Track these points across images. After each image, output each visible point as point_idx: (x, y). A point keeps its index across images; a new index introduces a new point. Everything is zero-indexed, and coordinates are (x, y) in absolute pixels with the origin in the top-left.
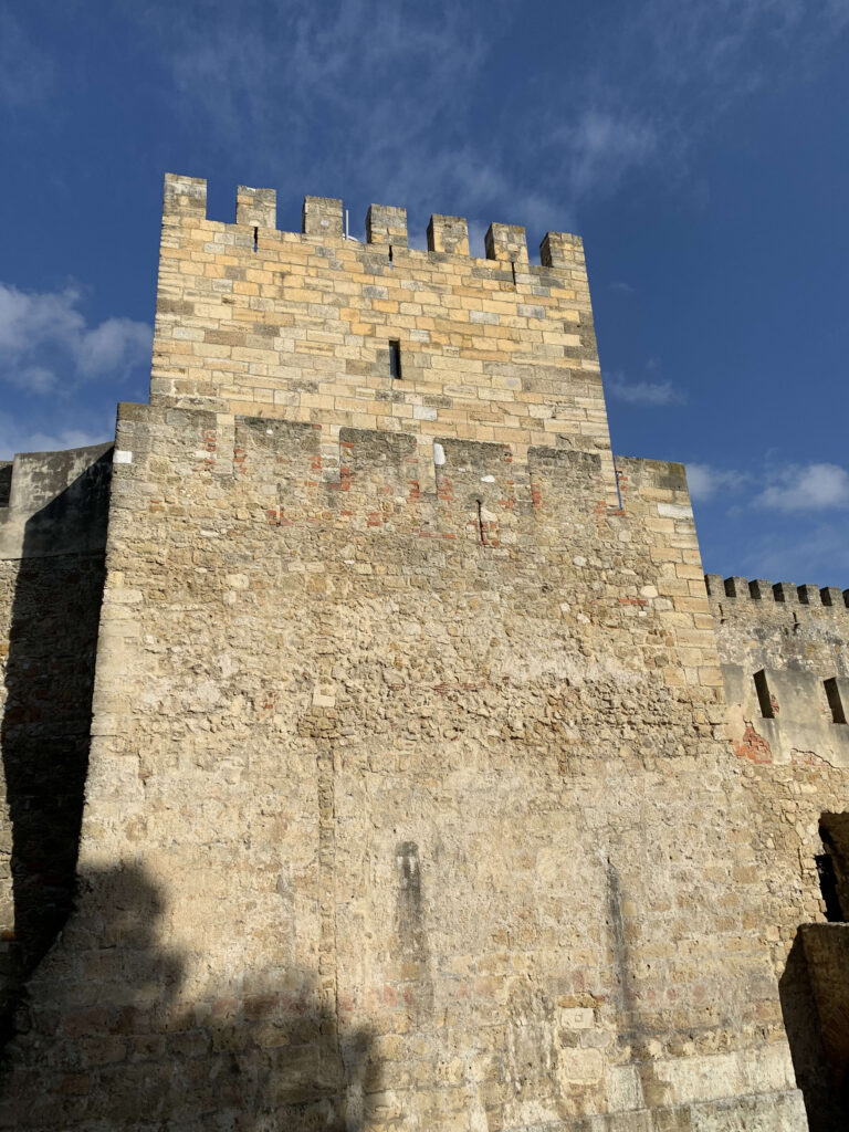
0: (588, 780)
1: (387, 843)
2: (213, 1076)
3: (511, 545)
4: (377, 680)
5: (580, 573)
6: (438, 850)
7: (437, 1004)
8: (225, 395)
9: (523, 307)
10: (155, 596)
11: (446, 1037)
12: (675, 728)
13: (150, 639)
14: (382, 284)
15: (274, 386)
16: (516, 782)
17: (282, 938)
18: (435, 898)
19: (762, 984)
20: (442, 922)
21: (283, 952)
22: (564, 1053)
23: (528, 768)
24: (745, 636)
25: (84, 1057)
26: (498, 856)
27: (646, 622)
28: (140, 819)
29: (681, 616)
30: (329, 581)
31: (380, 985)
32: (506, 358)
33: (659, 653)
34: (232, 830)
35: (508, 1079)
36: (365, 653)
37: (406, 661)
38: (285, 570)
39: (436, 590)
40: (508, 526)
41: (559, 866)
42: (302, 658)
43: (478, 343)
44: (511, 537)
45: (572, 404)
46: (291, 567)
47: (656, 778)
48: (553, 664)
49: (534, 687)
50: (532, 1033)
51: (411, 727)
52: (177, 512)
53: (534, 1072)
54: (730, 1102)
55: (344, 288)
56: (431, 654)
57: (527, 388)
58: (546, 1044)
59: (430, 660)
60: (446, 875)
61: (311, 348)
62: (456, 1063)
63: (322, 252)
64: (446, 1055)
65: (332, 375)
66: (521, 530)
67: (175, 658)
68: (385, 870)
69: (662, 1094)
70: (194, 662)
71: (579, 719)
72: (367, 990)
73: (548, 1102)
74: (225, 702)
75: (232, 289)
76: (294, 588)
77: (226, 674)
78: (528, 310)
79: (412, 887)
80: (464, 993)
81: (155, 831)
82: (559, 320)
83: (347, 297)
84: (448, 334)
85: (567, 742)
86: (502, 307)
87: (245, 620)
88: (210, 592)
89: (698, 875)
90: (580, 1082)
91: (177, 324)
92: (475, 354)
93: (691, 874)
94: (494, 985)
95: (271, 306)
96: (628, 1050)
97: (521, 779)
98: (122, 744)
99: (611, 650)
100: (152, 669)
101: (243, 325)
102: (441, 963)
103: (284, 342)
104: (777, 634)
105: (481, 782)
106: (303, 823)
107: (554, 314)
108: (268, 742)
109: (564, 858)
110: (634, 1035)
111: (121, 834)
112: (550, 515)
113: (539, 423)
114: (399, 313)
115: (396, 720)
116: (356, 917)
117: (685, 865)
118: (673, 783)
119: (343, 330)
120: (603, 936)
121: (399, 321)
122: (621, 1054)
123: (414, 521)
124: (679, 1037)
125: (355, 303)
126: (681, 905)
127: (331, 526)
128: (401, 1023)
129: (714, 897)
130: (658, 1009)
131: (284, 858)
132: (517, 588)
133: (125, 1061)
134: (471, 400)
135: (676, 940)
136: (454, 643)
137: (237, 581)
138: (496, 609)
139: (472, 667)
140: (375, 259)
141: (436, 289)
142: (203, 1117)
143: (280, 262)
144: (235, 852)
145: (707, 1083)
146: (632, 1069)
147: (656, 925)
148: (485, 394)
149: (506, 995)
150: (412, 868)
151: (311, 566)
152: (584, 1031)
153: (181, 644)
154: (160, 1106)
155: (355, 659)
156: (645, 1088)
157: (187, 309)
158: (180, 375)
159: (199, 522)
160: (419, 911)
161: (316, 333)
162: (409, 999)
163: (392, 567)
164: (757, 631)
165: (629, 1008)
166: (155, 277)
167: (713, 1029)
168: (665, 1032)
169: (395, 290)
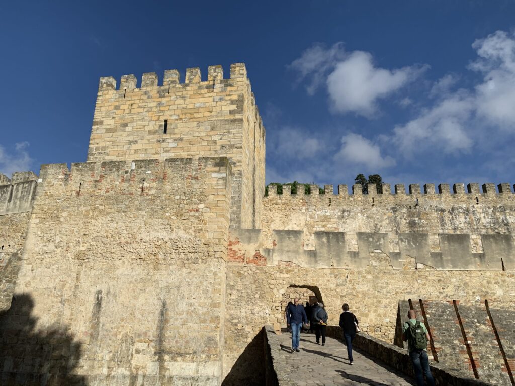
0: (162, 272)
1: (94, 290)
2: (36, 349)
3: (153, 194)
4: (100, 242)
5: (176, 202)
6: (108, 292)
7: (99, 337)
8: (109, 150)
9: (216, 98)
10: (43, 220)
11: (100, 346)
12: (200, 254)
13: (39, 233)
14: (164, 100)
15: (124, 144)
16: (137, 273)
17: (60, 315)
18: (105, 307)
19: (212, 342)
20: (106, 314)
21: (59, 319)
22: (136, 356)
23: (143, 268)
24: (385, 211)
25: (8, 341)
26: (127, 295)
27: (198, 217)
28: (29, 282)
29: (212, 214)
30: (90, 212)
31: (84, 330)
32: (206, 119)
33: (200, 228)
34: (51, 286)
35: (116, 361)
36: (98, 234)
37: (110, 236)
38: (78, 210)
39: (124, 212)
40: (153, 188)
41: (146, 299)
42: (79, 236)
43: (196, 115)
44: (153, 192)
45: (229, 132)
46: (80, 209)
47: (188, 271)
48: (159, 234)
49: (150, 242)
50: (127, 349)
51: (107, 256)
52: (52, 195)
53: (124, 360)
54: (188, 377)
55: (151, 105)
56: (118, 233)
57: (212, 129)
58: (130, 352)
59: (117, 235)
60: (109, 300)
61: (137, 128)
62: (102, 354)
63: (146, 93)
64: (99, 352)
65: (143, 137)
66: (157, 189)
67: (45, 238)
68: (92, 299)
69: (166, 372)
70: (49, 238)
71: (164, 252)
72: (80, 331)
73: (127, 369)
74: (56, 250)
75: (115, 113)
76: (80, 215)
77: (57, 241)
78: (217, 98)
79: (99, 304)
80: (108, 335)
81: (32, 285)
82: (229, 100)
83: (151, 107)
84: (185, 114)
85: (158, 259)
86: (207, 99)
87: (64, 226)
88: (56, 218)
89: (196, 304)
90: (139, 365)
91: (98, 128)
92: (194, 120)
93: (194, 303)
94: (118, 333)
95: (127, 116)
96: (157, 357)
97: (139, 271)
98: (28, 261)
99: (182, 228)
100: (38, 241)
101: (117, 125)
102: (102, 326)
103: (129, 128)
104: (404, 209)
105: (126, 273)
106: (71, 283)
107: (228, 98)
108: (65, 261)
109: (149, 297)
110: (160, 353)
111: (24, 286)
112: (169, 182)
113: (215, 142)
114: (169, 110)
115: (103, 254)
116: (81, 311)
117: (192, 301)
118: (194, 272)
119: (149, 120)
120: (157, 322)
121: (169, 113)
122: (154, 358)
123: (121, 190)
124: (176, 355)
125: (154, 109)
126: (187, 313)
127: (94, 194)
128: (88, 341)
129: (200, 312)
130: (170, 346)
131: (64, 294)
132: (152, 209)
133: (16, 343)
134: (190, 137)
135: (182, 325)
136: (126, 229)
137: (65, 214)
138: (143, 217)
139: (131, 236)
140: (163, 92)
141: (183, 98)
142: (32, 359)
143: (131, 100)
144: (51, 291)
145: (183, 371)
146: (157, 363)
147: (176, 319)
148: (196, 134)
149: (121, 337)
150: (100, 298)
151: (86, 208)
152: (143, 350)
153: (47, 233)
154: (23, 355)
155: (94, 236)
156: (160, 369)
157: (101, 123)
158: (97, 145)
159: (57, 197)
160: (99, 310)
161: (140, 123)
162: (91, 335)
163: (110, 205)
164: (393, 208)
165: (160, 345)
166: (93, 114)
167: (190, 354)
168: (171, 353)
169: (169, 101)
